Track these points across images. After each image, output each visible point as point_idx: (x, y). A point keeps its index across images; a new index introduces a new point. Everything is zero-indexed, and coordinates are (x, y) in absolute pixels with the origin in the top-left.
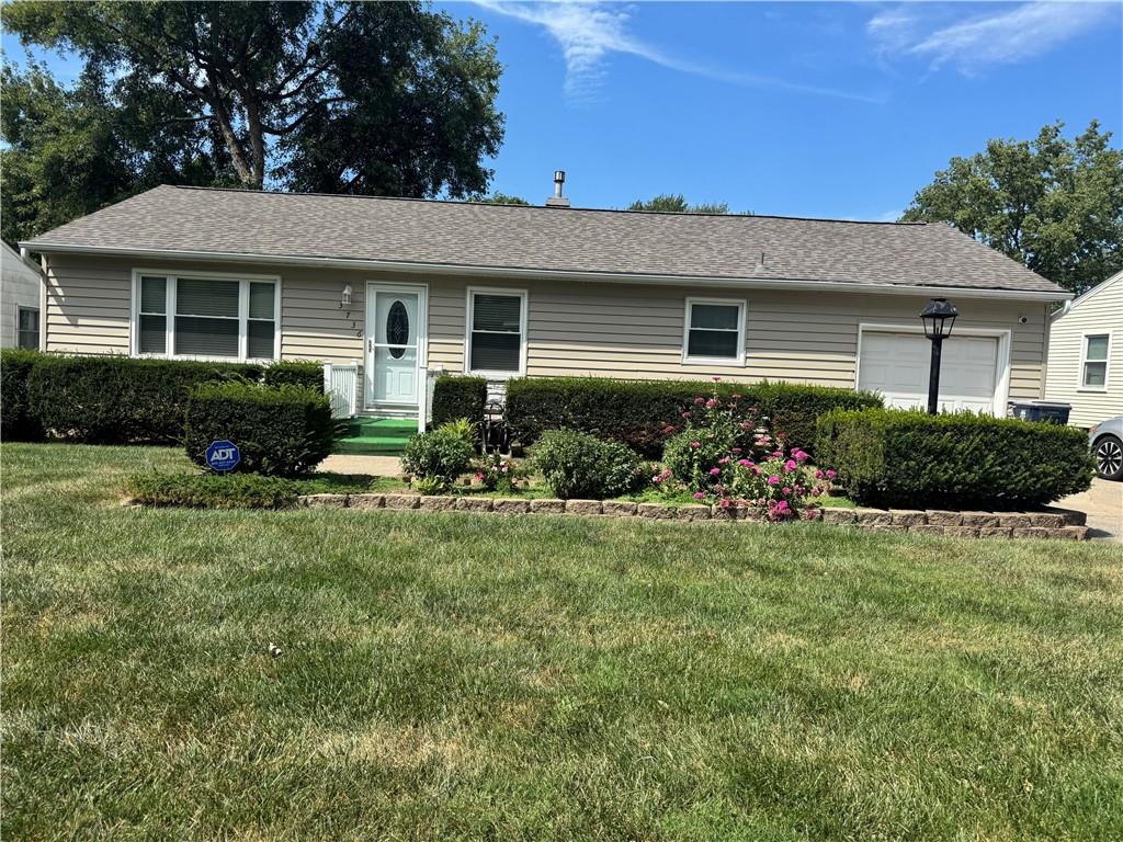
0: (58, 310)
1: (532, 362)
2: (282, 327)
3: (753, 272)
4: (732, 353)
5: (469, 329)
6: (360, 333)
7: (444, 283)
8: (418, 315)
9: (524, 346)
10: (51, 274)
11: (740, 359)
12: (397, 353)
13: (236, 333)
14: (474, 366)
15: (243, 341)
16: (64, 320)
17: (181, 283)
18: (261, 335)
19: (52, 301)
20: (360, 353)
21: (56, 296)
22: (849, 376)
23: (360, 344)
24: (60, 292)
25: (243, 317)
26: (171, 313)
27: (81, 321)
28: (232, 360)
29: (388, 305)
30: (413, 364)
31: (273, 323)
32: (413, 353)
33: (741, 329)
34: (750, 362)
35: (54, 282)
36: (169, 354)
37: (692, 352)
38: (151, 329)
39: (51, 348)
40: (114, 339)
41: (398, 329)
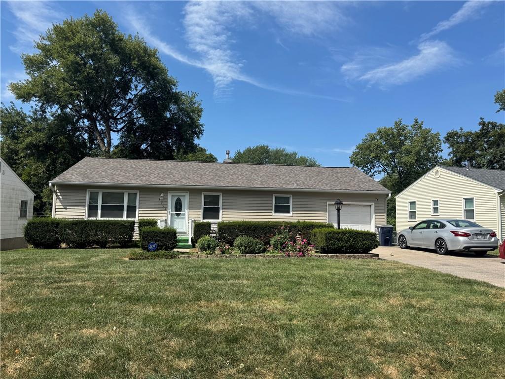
0: (60, 204)
1: (224, 216)
2: (139, 207)
3: (293, 186)
4: (289, 212)
5: (203, 206)
6: (166, 209)
7: (194, 192)
8: (186, 202)
9: (221, 211)
10: (58, 191)
11: (291, 214)
12: (178, 215)
13: (123, 210)
14: (204, 219)
15: (125, 213)
16: (62, 207)
17: (103, 194)
18: (132, 211)
19: (58, 200)
20: (166, 215)
21: (59, 199)
22: (325, 218)
23: (166, 212)
24: (61, 197)
25: (125, 204)
26: (100, 204)
27: (68, 208)
28: (122, 219)
29: (175, 199)
30: (184, 218)
31: (136, 206)
32: (184, 215)
33: (291, 204)
34: (294, 215)
35: (59, 194)
36: (99, 218)
37: (275, 212)
38: (92, 210)
39: (57, 217)
40: (80, 213)
41: (178, 207)
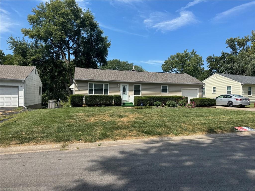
0: (77, 88)
2: (109, 90)
4: (167, 92)
5: (134, 90)
6: (120, 91)
7: (130, 84)
8: (127, 88)
10: (76, 83)
12: (124, 93)
13: (103, 91)
15: (104, 92)
16: (78, 90)
17: (95, 84)
18: (106, 91)
19: (76, 87)
20: (120, 93)
21: (76, 86)
22: (181, 95)
23: (120, 92)
24: (77, 86)
25: (104, 89)
26: (93, 88)
27: (80, 90)
28: (102, 95)
29: (123, 86)
30: (127, 95)
31: (108, 90)
32: (127, 93)
33: (168, 89)
34: (169, 93)
35: (76, 84)
36: (93, 94)
37: (162, 92)
38: (90, 91)
39: (76, 94)
40: (85, 93)
41: (124, 90)
